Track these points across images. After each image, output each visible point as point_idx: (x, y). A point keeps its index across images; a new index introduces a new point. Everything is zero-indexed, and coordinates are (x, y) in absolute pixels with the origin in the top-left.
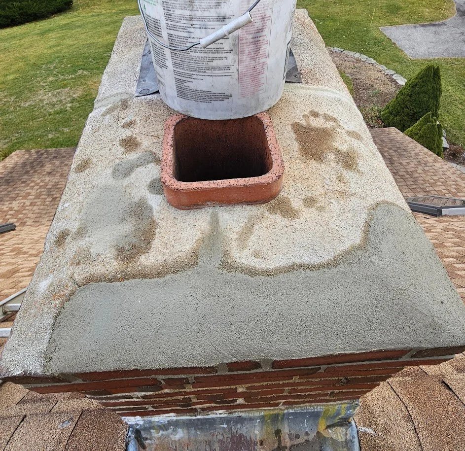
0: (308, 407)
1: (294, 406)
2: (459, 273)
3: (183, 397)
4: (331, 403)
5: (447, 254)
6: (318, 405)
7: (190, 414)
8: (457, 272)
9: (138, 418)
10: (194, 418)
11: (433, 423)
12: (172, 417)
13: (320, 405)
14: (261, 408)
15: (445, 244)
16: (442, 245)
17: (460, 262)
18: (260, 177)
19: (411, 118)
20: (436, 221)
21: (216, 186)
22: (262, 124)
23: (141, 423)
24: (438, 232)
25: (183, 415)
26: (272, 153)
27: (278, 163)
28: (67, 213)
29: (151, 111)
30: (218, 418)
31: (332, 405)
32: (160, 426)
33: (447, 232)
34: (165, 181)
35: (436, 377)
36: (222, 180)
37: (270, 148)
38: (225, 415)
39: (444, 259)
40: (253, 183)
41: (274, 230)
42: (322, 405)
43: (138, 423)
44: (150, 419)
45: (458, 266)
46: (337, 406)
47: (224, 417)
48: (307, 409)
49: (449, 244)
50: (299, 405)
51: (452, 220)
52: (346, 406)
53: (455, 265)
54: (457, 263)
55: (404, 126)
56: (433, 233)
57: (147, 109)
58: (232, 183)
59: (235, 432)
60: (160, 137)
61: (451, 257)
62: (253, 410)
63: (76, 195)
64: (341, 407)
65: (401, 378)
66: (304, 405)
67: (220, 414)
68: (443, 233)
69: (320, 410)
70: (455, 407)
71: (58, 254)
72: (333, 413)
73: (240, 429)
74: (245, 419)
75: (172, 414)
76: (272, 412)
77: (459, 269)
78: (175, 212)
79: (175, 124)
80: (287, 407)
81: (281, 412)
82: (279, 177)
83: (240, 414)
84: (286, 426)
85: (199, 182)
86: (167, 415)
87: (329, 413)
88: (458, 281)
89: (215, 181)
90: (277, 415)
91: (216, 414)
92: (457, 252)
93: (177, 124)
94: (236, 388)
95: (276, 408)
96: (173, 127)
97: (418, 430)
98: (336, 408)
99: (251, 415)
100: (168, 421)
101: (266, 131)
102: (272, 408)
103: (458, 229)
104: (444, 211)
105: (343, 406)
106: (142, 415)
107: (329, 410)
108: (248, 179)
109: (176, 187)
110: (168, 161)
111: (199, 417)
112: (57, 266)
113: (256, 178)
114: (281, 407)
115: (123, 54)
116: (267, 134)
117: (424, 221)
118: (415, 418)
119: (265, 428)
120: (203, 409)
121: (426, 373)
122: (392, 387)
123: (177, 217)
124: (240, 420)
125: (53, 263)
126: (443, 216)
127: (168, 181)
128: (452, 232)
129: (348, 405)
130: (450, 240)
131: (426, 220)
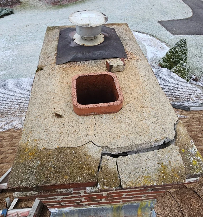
0: (133, 203)
1: (127, 202)
2: (199, 139)
3: (79, 198)
4: (144, 201)
5: (194, 130)
6: (138, 202)
7: (80, 207)
8: (198, 138)
9: (56, 209)
10: (81, 209)
11: (190, 210)
12: (72, 208)
13: (139, 202)
14: (112, 204)
15: (192, 125)
16: (191, 125)
17: (200, 133)
18: (114, 102)
19: (174, 64)
20: (187, 113)
21: (96, 106)
22: (113, 79)
23: (57, 211)
24: (189, 119)
25: (77, 208)
26: (118, 92)
27: (121, 96)
28: (31, 117)
29: (63, 71)
30: (92, 208)
31: (144, 202)
32: (66, 213)
33: (193, 119)
34: (74, 104)
35: (191, 189)
36: (98, 104)
37: (117, 90)
38: (96, 207)
39: (192, 132)
40: (111, 105)
41: (120, 124)
42: (140, 202)
43: (56, 212)
44: (62, 209)
45: (199, 135)
46: (147, 202)
47: (95, 208)
48: (133, 204)
49: (194, 125)
50: (129, 202)
51: (195, 113)
52: (150, 202)
53: (197, 135)
54: (198, 134)
55: (171, 67)
56: (187, 120)
57: (62, 71)
58: (102, 105)
59: (100, 216)
60: (69, 83)
61: (195, 131)
62: (108, 205)
63: (34, 109)
64: (148, 203)
65: (175, 189)
66: (132, 202)
67: (94, 207)
68: (191, 119)
69: (139, 204)
70: (200, 202)
71: (29, 135)
72: (144, 206)
73: (102, 214)
74: (105, 209)
75: (72, 207)
76: (117, 206)
77: (199, 137)
78: (78, 117)
79: (76, 79)
80: (124, 203)
81: (121, 205)
82: (122, 102)
83: (103, 207)
84: (123, 212)
85: (89, 105)
86: (69, 207)
87: (143, 206)
88: (199, 143)
89: (95, 104)
90: (119, 207)
91: (92, 207)
92: (198, 128)
93: (77, 78)
94: (103, 194)
95: (119, 203)
96: (76, 80)
97: (183, 214)
98: (146, 203)
99: (107, 207)
100: (70, 211)
101: (115, 82)
102: (117, 204)
103: (199, 117)
104: (191, 109)
105: (149, 202)
106: (58, 207)
107: (143, 204)
108: (109, 103)
109: (80, 107)
110: (75, 95)
111: (84, 208)
112: (29, 141)
113: (112, 103)
114: (121, 203)
115: (48, 45)
116: (115, 83)
117: (182, 113)
118: (182, 208)
119: (113, 213)
120: (86, 205)
121: (186, 187)
122: (171, 194)
123: (79, 119)
124: (103, 209)
125: (27, 139)
126: (191, 111)
127: (76, 105)
128: (195, 119)
129: (152, 202)
130: (194, 123)
131: (183, 113)
